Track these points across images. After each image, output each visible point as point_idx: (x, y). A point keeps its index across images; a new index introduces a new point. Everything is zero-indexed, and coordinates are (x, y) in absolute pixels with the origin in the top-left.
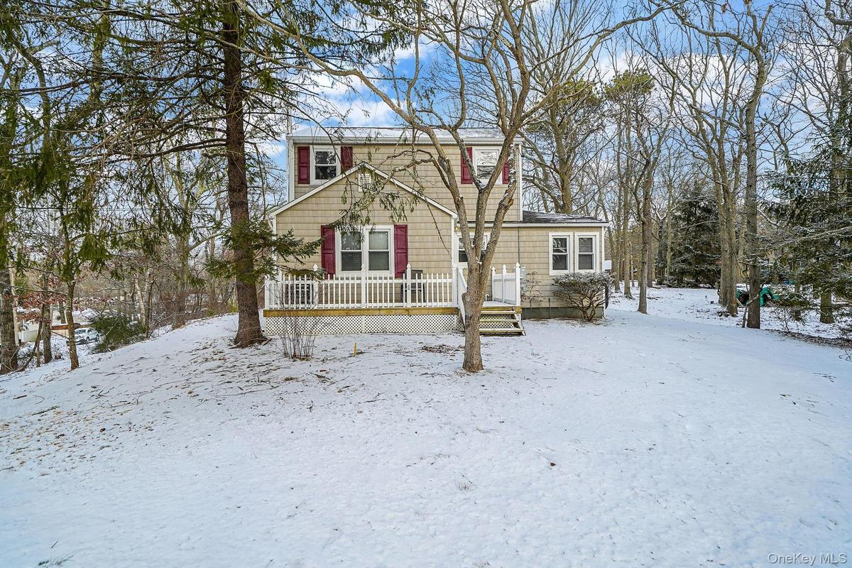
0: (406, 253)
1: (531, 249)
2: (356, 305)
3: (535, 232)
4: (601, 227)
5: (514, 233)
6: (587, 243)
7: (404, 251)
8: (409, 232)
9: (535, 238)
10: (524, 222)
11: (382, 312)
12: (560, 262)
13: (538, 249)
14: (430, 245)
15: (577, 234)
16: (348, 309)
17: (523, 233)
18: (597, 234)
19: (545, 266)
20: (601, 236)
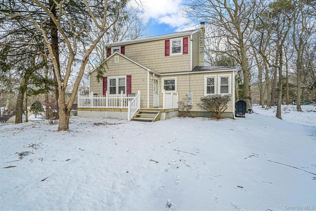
0: (131, 86)
1: (196, 84)
2: (104, 107)
3: (197, 76)
4: (232, 71)
5: (188, 76)
6: (224, 80)
7: (130, 86)
8: (132, 78)
9: (197, 79)
10: (192, 71)
11: (112, 110)
12: (211, 89)
13: (199, 84)
14: (139, 83)
15: (219, 75)
16: (101, 109)
17: (192, 76)
18: (230, 75)
19: (202, 92)
20: (232, 76)
